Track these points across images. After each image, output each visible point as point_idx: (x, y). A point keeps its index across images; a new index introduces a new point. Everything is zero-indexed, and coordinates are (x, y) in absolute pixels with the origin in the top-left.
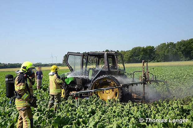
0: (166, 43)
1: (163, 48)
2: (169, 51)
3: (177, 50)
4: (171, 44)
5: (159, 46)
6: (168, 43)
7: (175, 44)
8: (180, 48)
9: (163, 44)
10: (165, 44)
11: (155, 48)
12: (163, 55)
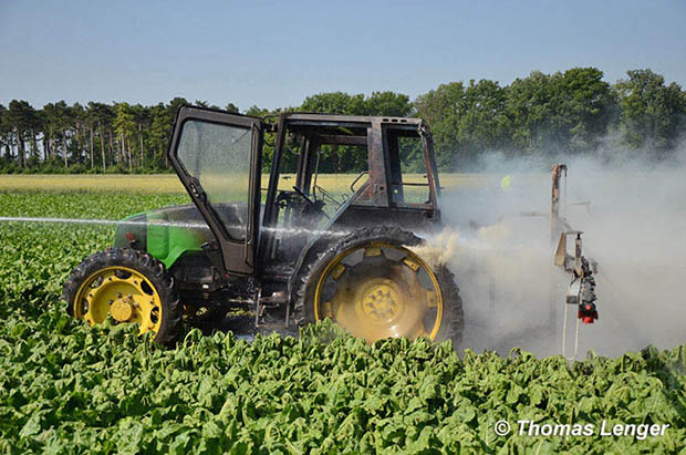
0: (466, 85)
1: (447, 104)
2: (475, 120)
3: (511, 117)
4: (488, 89)
5: (431, 95)
6: (472, 81)
7: (502, 92)
8: (524, 110)
9: (453, 85)
10: (460, 86)
11: (412, 105)
12: (446, 140)
